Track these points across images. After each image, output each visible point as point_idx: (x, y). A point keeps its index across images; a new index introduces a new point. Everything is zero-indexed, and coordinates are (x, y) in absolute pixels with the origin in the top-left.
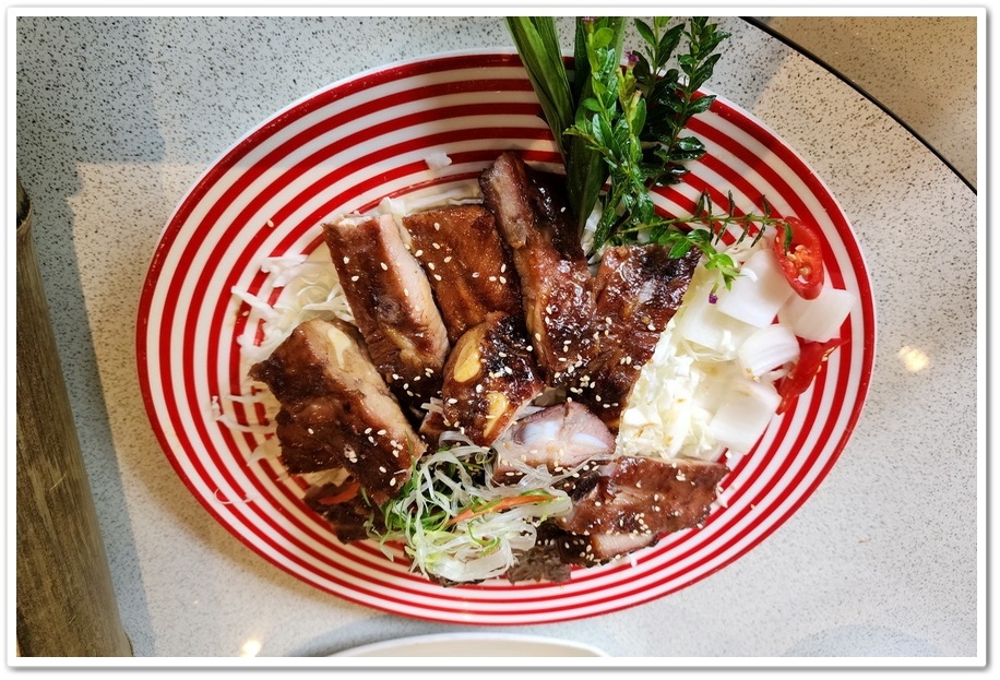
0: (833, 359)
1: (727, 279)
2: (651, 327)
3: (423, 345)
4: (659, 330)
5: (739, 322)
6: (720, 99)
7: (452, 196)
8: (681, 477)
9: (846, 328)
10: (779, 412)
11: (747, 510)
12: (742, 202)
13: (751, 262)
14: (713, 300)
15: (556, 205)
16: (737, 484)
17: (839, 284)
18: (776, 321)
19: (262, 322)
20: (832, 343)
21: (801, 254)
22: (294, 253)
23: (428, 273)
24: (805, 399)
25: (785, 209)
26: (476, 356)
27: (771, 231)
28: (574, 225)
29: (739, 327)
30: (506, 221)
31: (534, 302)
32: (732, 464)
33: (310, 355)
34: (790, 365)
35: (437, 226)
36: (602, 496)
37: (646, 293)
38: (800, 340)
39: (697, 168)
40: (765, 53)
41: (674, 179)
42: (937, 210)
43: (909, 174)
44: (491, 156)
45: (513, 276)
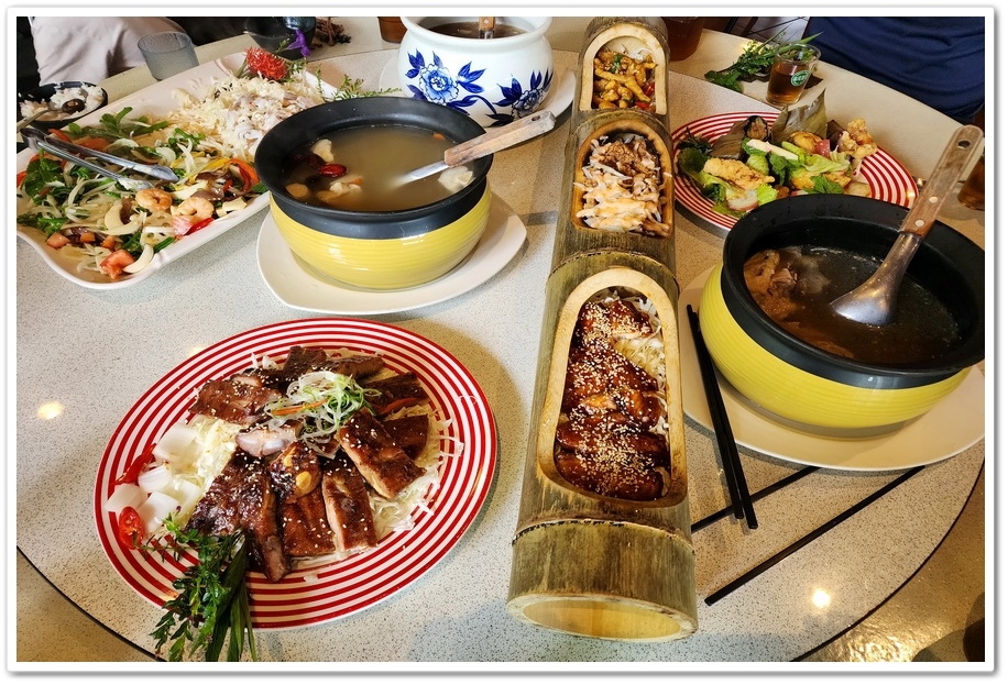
0: (120, 473)
1: (170, 519)
2: (212, 494)
3: (331, 486)
4: (209, 493)
5: (169, 495)
6: (160, 607)
7: (311, 562)
8: (214, 411)
9: (111, 491)
10: (155, 445)
11: (182, 386)
12: (157, 557)
13: (156, 527)
14: (179, 508)
15: (253, 555)
16: (186, 401)
17: (112, 515)
18: (149, 495)
19: (425, 497)
20: (120, 483)
21: (130, 531)
22: (399, 531)
23: (326, 522)
24: (139, 452)
25: (136, 554)
26: (298, 484)
27: (144, 542)
28: (246, 547)
29: (169, 492)
30: (279, 549)
31: (268, 509)
32: (187, 414)
33: (386, 483)
34: (145, 470)
35: (316, 546)
36: (253, 407)
37: (214, 511)
38: (137, 484)
39: (179, 574)
40: (136, 633)
41: (192, 569)
42: (52, 552)
43: (66, 571)
44: (282, 581)
45: (279, 521)
